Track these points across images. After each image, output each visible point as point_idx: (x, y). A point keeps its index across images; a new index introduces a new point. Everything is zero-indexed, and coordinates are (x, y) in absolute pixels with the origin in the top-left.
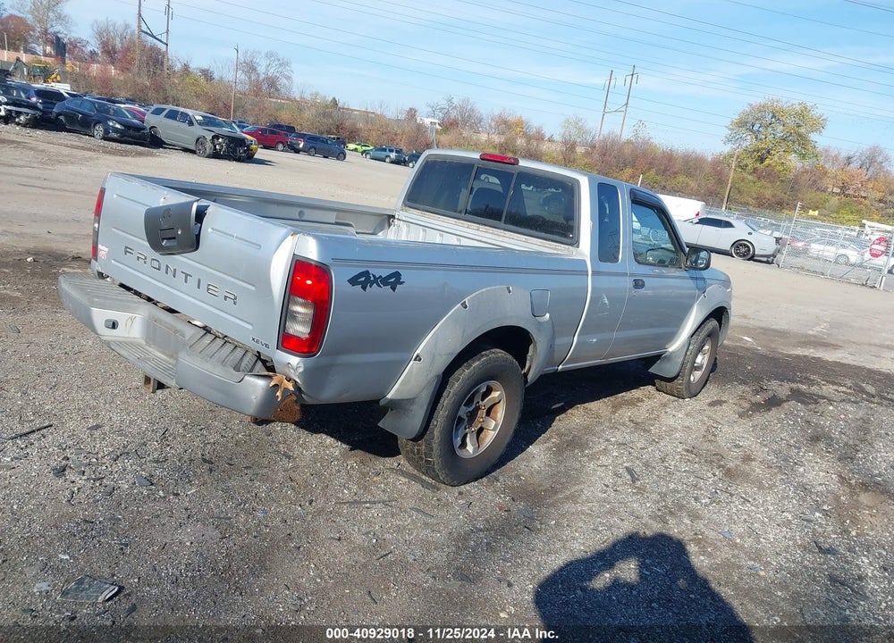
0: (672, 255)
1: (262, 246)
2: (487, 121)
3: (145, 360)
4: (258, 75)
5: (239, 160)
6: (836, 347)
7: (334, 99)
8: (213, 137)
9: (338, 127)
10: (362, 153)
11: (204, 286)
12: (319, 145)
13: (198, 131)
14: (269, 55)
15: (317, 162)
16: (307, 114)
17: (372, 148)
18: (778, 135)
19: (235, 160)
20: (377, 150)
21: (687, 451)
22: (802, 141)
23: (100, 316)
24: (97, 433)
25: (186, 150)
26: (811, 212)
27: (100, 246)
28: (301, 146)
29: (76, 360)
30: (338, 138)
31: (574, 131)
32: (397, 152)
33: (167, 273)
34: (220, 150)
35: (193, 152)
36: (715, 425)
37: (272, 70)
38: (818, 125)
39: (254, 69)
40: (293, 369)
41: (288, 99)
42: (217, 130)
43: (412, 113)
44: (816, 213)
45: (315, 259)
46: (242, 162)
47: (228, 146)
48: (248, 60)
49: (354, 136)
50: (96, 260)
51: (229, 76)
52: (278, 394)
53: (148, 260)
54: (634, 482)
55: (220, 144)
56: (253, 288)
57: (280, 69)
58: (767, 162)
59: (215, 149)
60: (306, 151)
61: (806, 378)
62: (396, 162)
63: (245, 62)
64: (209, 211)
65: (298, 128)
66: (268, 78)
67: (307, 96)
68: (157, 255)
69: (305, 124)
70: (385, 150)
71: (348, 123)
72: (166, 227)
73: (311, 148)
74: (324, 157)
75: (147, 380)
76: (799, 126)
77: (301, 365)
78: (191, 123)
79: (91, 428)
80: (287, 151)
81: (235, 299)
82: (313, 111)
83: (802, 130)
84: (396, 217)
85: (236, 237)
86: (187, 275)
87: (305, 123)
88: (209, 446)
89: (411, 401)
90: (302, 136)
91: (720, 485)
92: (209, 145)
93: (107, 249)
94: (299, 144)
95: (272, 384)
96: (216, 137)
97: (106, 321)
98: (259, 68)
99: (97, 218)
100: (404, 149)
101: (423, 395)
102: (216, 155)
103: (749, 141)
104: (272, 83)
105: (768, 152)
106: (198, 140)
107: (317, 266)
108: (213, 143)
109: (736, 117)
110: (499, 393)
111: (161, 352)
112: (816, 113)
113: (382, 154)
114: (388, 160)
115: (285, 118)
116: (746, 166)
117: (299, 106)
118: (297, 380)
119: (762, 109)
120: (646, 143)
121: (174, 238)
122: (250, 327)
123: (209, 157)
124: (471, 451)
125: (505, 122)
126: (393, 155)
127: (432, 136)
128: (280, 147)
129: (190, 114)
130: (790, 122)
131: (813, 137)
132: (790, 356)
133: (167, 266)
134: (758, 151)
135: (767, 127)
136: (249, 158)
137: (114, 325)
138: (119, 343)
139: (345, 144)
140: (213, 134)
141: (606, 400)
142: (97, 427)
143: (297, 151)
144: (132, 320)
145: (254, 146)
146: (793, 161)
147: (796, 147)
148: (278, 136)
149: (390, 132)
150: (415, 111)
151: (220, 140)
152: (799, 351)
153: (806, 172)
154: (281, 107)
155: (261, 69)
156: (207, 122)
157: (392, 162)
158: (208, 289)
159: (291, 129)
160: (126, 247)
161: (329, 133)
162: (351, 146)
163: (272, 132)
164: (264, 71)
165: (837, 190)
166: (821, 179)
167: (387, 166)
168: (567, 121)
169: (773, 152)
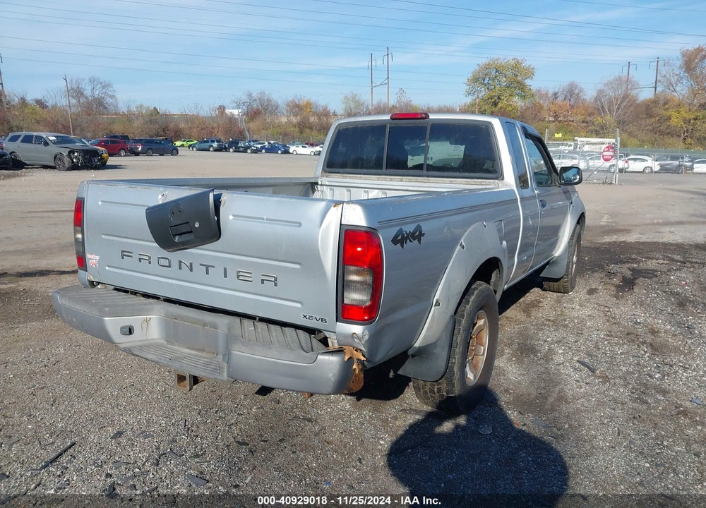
0: (547, 177)
1: (303, 223)
2: (283, 107)
3: (177, 359)
4: (87, 98)
5: (96, 168)
6: (627, 231)
7: (155, 108)
8: (69, 152)
9: (164, 130)
10: (189, 147)
11: (232, 274)
12: (155, 146)
13: (55, 149)
14: (92, 80)
15: (156, 160)
16: (136, 124)
17: (195, 142)
18: (503, 84)
19: (92, 169)
20: (201, 142)
21: (608, 336)
22: (522, 86)
23: (113, 325)
24: (123, 441)
25: (46, 167)
26: (556, 135)
27: (88, 256)
28: (140, 149)
29: (59, 370)
30: (166, 139)
31: (352, 105)
32: (217, 141)
33: (180, 268)
34: (78, 163)
35: (53, 168)
36: (607, 310)
37: (97, 93)
38: (529, 73)
39: (82, 94)
40: (358, 338)
41: (116, 114)
42: (71, 146)
43: (222, 109)
44: (560, 135)
45: (365, 225)
46: (98, 169)
47: (84, 158)
48: (75, 87)
49: (178, 135)
50: (86, 270)
51: (63, 102)
52: (354, 367)
53: (154, 260)
54: (594, 372)
55: (76, 157)
56: (297, 266)
57: (104, 91)
58: (499, 106)
59: (73, 162)
60: (144, 152)
61: (629, 258)
62: (219, 149)
63: (72, 89)
64: (223, 198)
65: (131, 136)
66: (95, 100)
67: (133, 109)
68: (164, 253)
69: (136, 132)
70: (207, 142)
71: (171, 126)
72: (178, 222)
73: (148, 150)
74: (161, 155)
75: (181, 378)
76: (516, 76)
77: (366, 332)
78: (46, 144)
79: (114, 437)
80: (128, 156)
81: (276, 279)
82: (141, 120)
83: (520, 78)
84: (320, 183)
85: (267, 219)
86: (207, 267)
87: (136, 130)
88: (234, 428)
89: (434, 345)
90: (139, 141)
91: (657, 359)
92: (67, 160)
93: (98, 257)
94: (138, 148)
95: (347, 358)
96: (71, 152)
97: (122, 328)
98: (85, 93)
99: (79, 228)
100: (222, 138)
101: (443, 337)
102: (74, 167)
103: (483, 92)
104: (100, 102)
105: (499, 98)
106: (55, 157)
107: (367, 232)
108: (70, 157)
109: (470, 76)
110: (483, 320)
111: (187, 348)
112: (526, 64)
113: (206, 146)
114: (211, 149)
115: (118, 129)
116: (485, 110)
117: (128, 118)
118: (363, 349)
119: (488, 67)
120: (408, 105)
121: (191, 232)
122: (298, 305)
123: (69, 169)
124: (472, 378)
125: (297, 106)
126: (215, 145)
127: (242, 125)
128: (123, 153)
129: (44, 136)
130: (509, 73)
131: (528, 82)
132: (604, 244)
133: (180, 262)
134: (492, 98)
135: (493, 80)
136: (103, 166)
137: (131, 331)
138: (141, 348)
139: (172, 142)
140: (69, 150)
141: (514, 306)
142: (119, 434)
143: (137, 154)
144: (147, 321)
145: (105, 155)
146: (518, 102)
147: (517, 91)
148: (119, 144)
149: (208, 127)
150: (224, 108)
151: (76, 154)
152: (607, 239)
153: (528, 108)
154: (113, 122)
155: (88, 92)
156: (61, 141)
157: (216, 150)
158: (238, 276)
159: (126, 138)
160: (123, 251)
161: (157, 136)
162: (178, 143)
163: (113, 142)
164: (90, 94)
165: (551, 119)
166: (539, 112)
167: (211, 154)
168: (346, 97)
169: (502, 98)
